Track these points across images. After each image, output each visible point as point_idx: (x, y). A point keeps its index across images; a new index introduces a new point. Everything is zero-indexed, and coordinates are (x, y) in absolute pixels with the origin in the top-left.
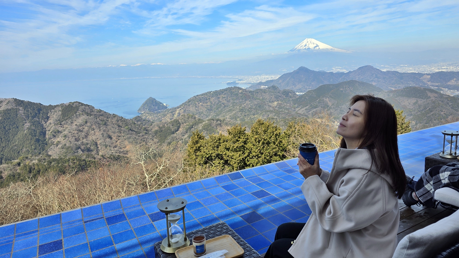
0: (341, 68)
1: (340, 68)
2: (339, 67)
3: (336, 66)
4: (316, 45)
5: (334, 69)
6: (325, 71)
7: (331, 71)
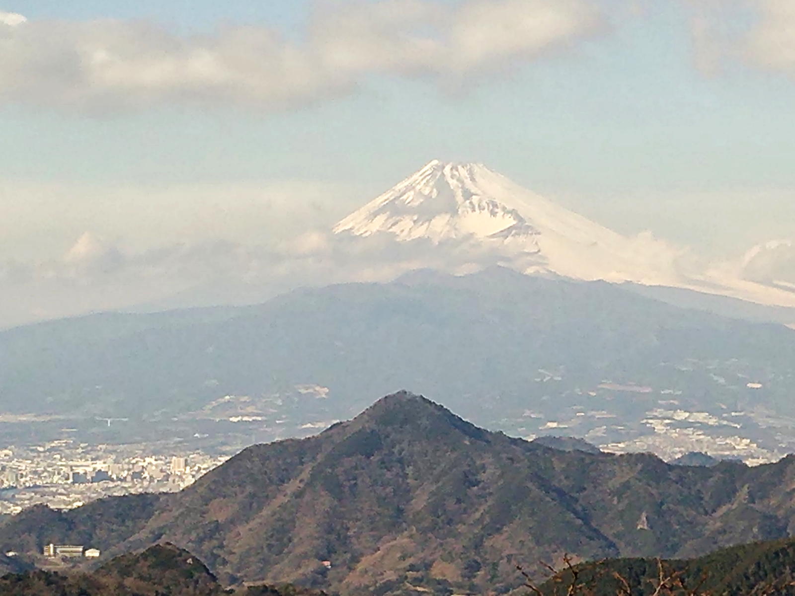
0: (712, 422)
1: (703, 427)
2: (701, 417)
3: (675, 408)
4: (510, 221)
5: (659, 428)
6: (588, 438)
7: (640, 446)
